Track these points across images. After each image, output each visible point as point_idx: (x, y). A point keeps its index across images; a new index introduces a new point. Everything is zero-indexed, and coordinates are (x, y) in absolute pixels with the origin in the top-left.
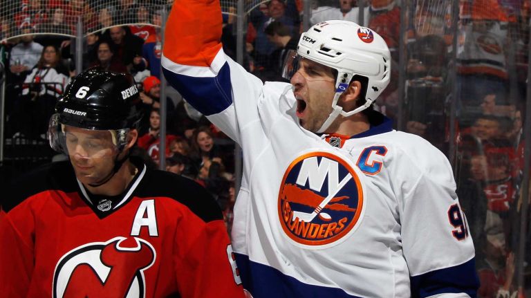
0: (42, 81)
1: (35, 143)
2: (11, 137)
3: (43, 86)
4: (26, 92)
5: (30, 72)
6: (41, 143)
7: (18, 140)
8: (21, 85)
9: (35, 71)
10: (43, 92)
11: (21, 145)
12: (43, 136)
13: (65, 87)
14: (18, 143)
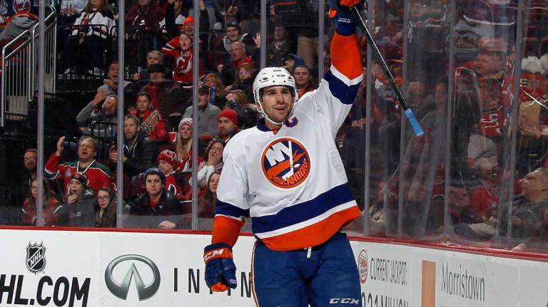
0: (89, 23)
1: (83, 78)
2: (62, 73)
3: (91, 27)
4: (75, 32)
5: (79, 16)
6: (89, 78)
7: (69, 75)
8: (71, 27)
9: (83, 14)
10: (90, 33)
11: (71, 79)
12: (91, 72)
13: (109, 29)
14: (69, 78)
